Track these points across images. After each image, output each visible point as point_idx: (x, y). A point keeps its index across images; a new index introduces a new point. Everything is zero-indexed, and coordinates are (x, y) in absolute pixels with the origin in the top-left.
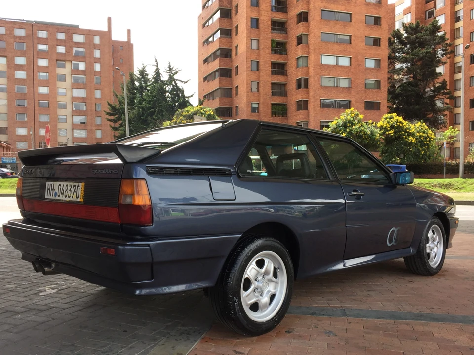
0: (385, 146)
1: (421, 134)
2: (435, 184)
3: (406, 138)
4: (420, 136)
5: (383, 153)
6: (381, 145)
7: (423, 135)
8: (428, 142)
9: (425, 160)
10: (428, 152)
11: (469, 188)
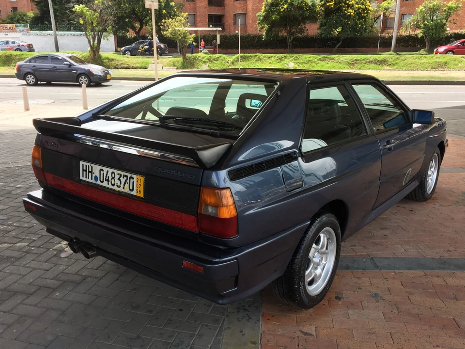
0: (324, 18)
1: (360, 5)
2: (371, 60)
3: (345, 10)
4: (359, 8)
5: (321, 25)
6: (321, 17)
7: (362, 7)
8: (365, 15)
9: (361, 33)
10: (365, 24)
11: (401, 64)
